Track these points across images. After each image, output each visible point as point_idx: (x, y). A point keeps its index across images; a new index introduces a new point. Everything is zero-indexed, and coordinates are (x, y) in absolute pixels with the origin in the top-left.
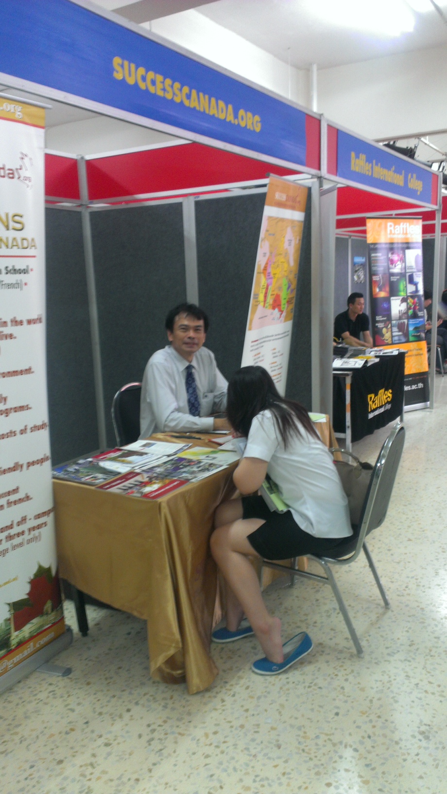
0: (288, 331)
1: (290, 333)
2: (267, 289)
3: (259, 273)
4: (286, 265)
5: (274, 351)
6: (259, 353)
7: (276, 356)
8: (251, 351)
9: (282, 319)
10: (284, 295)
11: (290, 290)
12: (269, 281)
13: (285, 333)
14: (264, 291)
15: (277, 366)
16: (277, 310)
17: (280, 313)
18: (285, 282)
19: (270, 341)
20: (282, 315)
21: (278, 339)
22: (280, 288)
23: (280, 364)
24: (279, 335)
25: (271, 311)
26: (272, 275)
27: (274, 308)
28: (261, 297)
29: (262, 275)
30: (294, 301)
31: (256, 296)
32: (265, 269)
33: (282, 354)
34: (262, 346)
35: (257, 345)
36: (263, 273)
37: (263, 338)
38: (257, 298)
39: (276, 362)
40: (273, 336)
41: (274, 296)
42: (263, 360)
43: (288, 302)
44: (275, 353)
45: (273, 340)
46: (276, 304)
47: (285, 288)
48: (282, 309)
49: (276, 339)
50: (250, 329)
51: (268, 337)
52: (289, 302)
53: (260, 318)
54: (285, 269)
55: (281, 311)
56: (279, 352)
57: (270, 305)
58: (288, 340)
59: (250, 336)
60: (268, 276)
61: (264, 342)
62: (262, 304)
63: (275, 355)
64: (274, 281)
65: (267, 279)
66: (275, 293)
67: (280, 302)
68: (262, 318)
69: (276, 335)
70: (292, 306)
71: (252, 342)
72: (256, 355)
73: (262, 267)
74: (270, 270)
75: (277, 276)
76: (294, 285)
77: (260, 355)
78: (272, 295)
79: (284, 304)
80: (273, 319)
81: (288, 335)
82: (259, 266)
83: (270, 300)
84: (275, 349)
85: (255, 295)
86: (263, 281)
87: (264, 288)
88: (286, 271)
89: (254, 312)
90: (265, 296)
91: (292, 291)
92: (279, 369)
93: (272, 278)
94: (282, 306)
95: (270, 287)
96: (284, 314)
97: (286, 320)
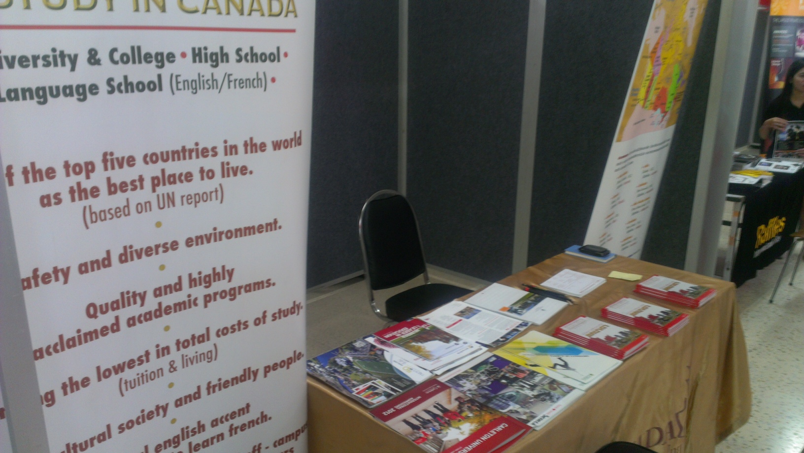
0: (668, 140)
1: (669, 142)
2: (652, 80)
3: (644, 57)
4: (682, 45)
5: (646, 169)
6: (626, 173)
7: (648, 176)
8: (616, 171)
9: (664, 123)
10: (673, 89)
11: (680, 82)
12: (657, 68)
13: (664, 142)
14: (648, 82)
15: (646, 188)
16: (659, 111)
17: (663, 115)
18: (676, 70)
19: (643, 154)
20: (665, 118)
21: (655, 151)
22: (668, 79)
23: (651, 186)
24: (656, 145)
25: (652, 112)
26: (661, 60)
27: (655, 109)
28: (642, 94)
29: (649, 61)
30: (682, 97)
31: (636, 91)
32: (654, 51)
33: (655, 172)
34: (632, 163)
35: (625, 161)
36: (651, 57)
37: (634, 151)
38: (636, 95)
39: (645, 184)
40: (647, 147)
41: (659, 91)
42: (629, 182)
43: (675, 99)
44: (647, 171)
45: (648, 153)
46: (660, 103)
47: (675, 78)
48: (667, 110)
49: (651, 152)
50: (619, 140)
51: (641, 149)
53: (636, 124)
54: (680, 52)
55: (664, 112)
56: (652, 169)
57: (651, 104)
58: (665, 152)
59: (617, 149)
60: (657, 62)
61: (635, 156)
62: (641, 103)
63: (646, 174)
64: (663, 68)
65: (654, 66)
66: (661, 86)
67: (665, 98)
68: (639, 122)
70: (679, 104)
71: (620, 158)
72: (621, 176)
73: (651, 49)
74: (662, 53)
75: (667, 61)
76: (686, 76)
77: (627, 175)
78: (657, 89)
79: (670, 102)
80: (653, 124)
81: (666, 146)
82: (647, 46)
83: (652, 97)
84: (647, 166)
85: (633, 90)
86: (649, 69)
87: (648, 80)
88: (680, 54)
89: (628, 115)
90: (648, 92)
91: (683, 82)
92: (648, 192)
93: (660, 65)
94: (668, 105)
95: (656, 78)
96: (668, 116)
97: (668, 125)
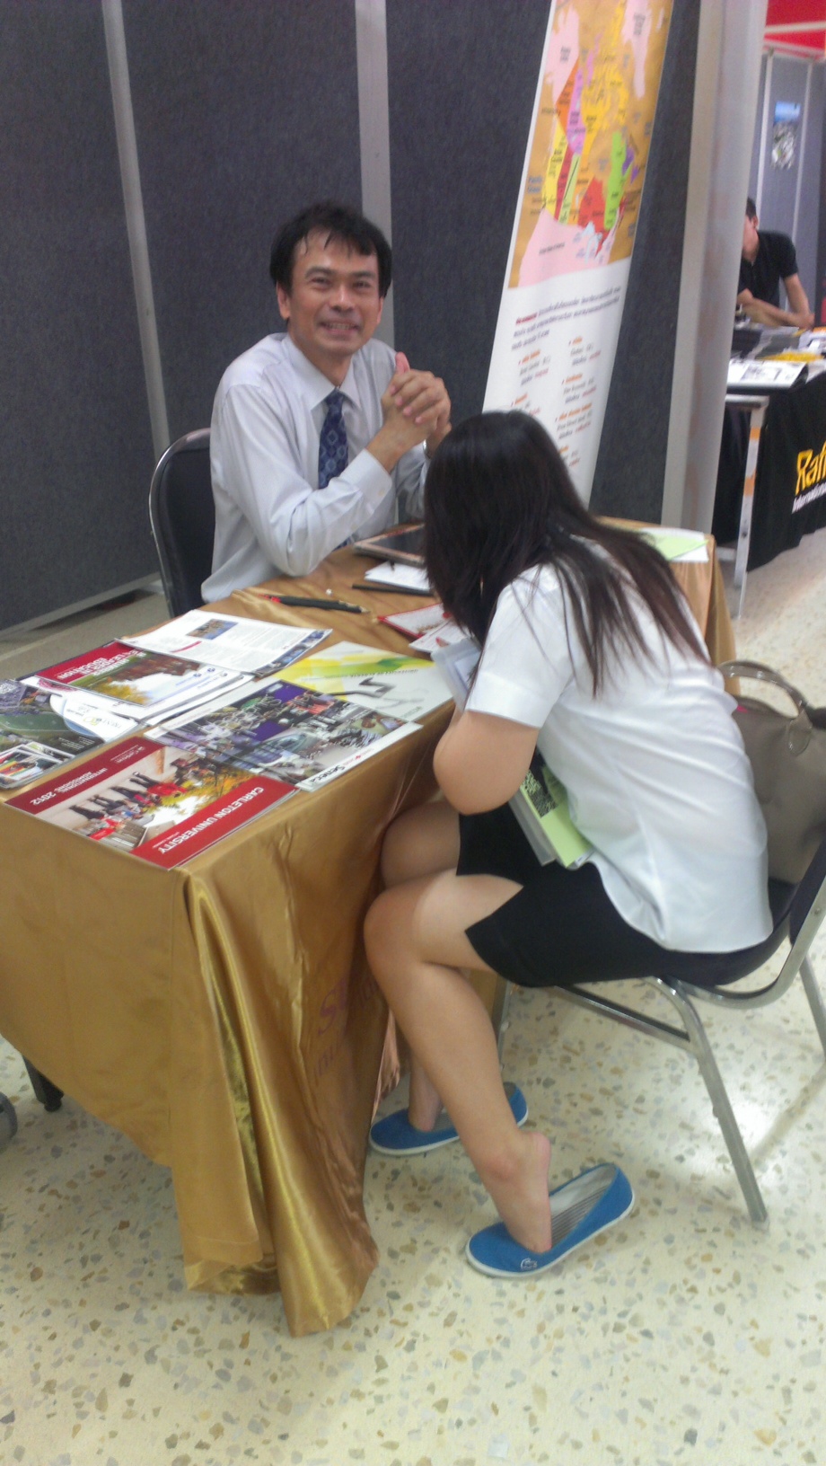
0: (618, 290)
1: (622, 295)
2: (567, 162)
3: (544, 111)
4: (623, 94)
5: (577, 347)
6: (536, 354)
7: (582, 360)
8: (515, 347)
9: (605, 252)
10: (615, 184)
11: (629, 170)
12: (574, 138)
13: (608, 294)
14: (559, 167)
15: (583, 385)
16: (591, 227)
17: (601, 235)
18: (617, 146)
19: (567, 316)
20: (605, 244)
21: (591, 311)
22: (603, 163)
23: (591, 381)
24: (592, 299)
25: (576, 229)
26: (583, 122)
27: (583, 223)
28: (550, 188)
29: (555, 118)
30: (638, 202)
31: (536, 183)
32: (565, 99)
33: (598, 354)
34: (547, 333)
35: (533, 328)
36: (559, 113)
37: (550, 309)
38: (538, 190)
39: (580, 376)
40: (575, 303)
41: (586, 186)
42: (546, 372)
43: (622, 205)
44: (579, 351)
45: (577, 314)
46: (591, 211)
47: (617, 162)
48: (607, 226)
49: (584, 312)
50: (513, 285)
51: (563, 305)
52: (624, 205)
53: (543, 252)
54: (621, 106)
55: (603, 232)
56: (589, 348)
57: (572, 212)
58: (614, 314)
59: (514, 303)
60: (573, 123)
61: (553, 319)
62: (551, 208)
63: (579, 356)
64: (588, 139)
65: (568, 133)
66: (590, 176)
67: (603, 204)
68: (550, 249)
69: (584, 301)
70: (632, 217)
71: (519, 322)
72: (526, 360)
73: (556, 95)
74: (579, 104)
75: (596, 125)
76: (641, 158)
77: (540, 358)
78: (580, 182)
79: (613, 211)
80: (581, 254)
81: (616, 300)
82: (548, 90)
83: (574, 197)
84: (578, 340)
85: (530, 179)
86: (558, 137)
87: (559, 160)
88: (622, 112)
89: (526, 233)
90: (561, 187)
91: (635, 173)
92: (585, 394)
93: (583, 131)
94: (607, 217)
95: (575, 158)
96: (610, 239)
97: (613, 258)
